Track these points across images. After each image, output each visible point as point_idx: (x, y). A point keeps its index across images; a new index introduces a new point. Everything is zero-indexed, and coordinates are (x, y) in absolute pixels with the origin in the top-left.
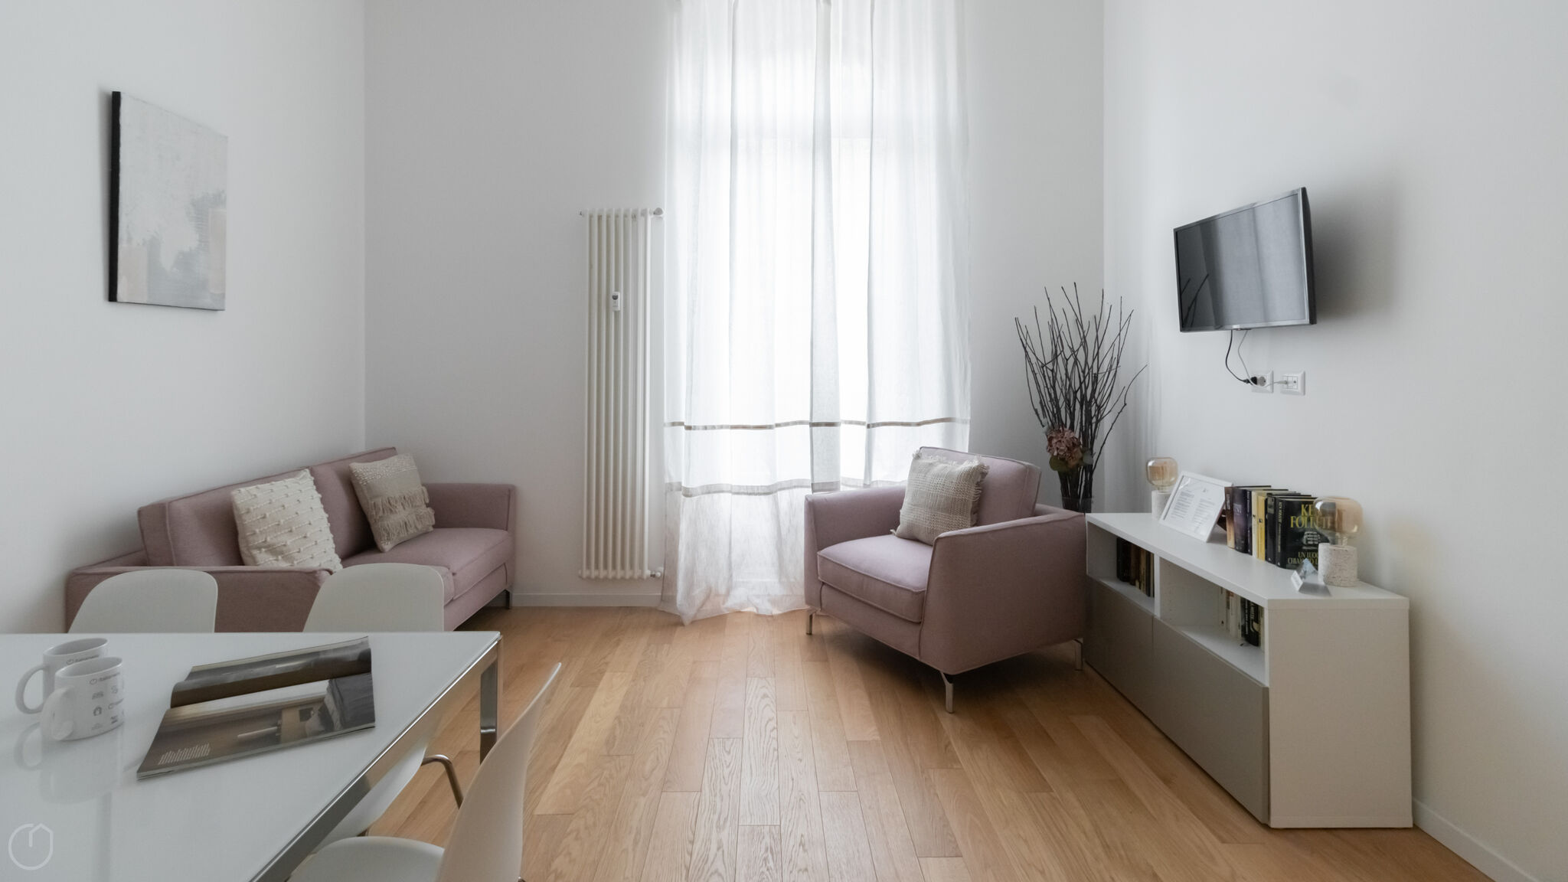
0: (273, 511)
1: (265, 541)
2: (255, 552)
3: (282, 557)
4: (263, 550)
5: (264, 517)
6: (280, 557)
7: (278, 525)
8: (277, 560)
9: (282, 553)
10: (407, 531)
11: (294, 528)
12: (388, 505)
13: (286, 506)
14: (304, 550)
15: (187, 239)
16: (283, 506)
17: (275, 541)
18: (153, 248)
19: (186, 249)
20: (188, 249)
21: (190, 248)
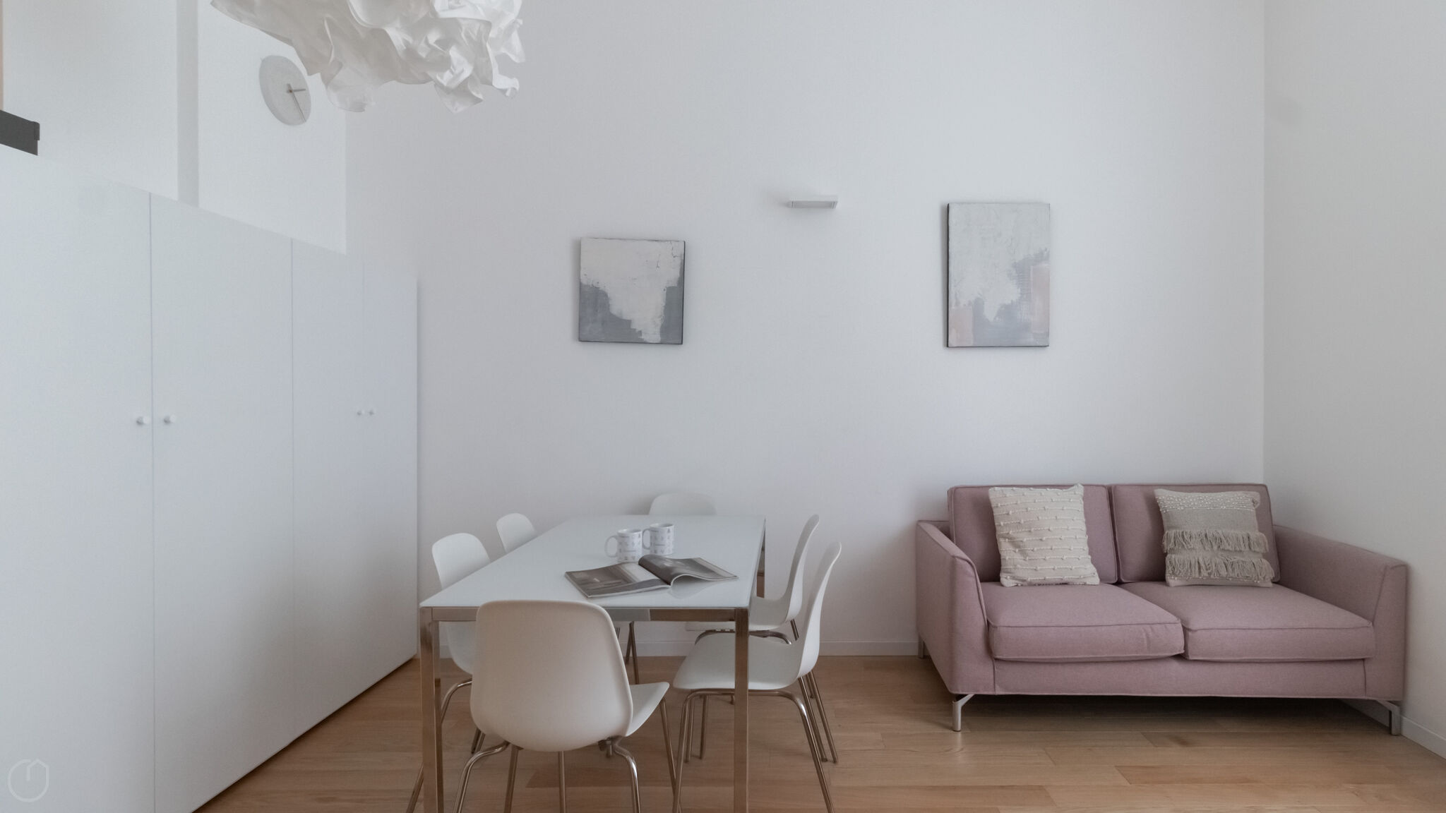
0: (1017, 511)
1: (1008, 533)
2: (1001, 540)
3: (1019, 551)
4: (1007, 540)
5: (1008, 514)
6: (1017, 550)
7: (1019, 523)
8: (1015, 552)
9: (1018, 547)
10: (1200, 572)
11: (1032, 530)
12: (1181, 539)
13: (1029, 509)
14: (1038, 550)
15: (1011, 293)
16: (1027, 509)
17: (1015, 535)
18: (977, 306)
19: (1008, 302)
20: (1010, 302)
21: (1012, 301)
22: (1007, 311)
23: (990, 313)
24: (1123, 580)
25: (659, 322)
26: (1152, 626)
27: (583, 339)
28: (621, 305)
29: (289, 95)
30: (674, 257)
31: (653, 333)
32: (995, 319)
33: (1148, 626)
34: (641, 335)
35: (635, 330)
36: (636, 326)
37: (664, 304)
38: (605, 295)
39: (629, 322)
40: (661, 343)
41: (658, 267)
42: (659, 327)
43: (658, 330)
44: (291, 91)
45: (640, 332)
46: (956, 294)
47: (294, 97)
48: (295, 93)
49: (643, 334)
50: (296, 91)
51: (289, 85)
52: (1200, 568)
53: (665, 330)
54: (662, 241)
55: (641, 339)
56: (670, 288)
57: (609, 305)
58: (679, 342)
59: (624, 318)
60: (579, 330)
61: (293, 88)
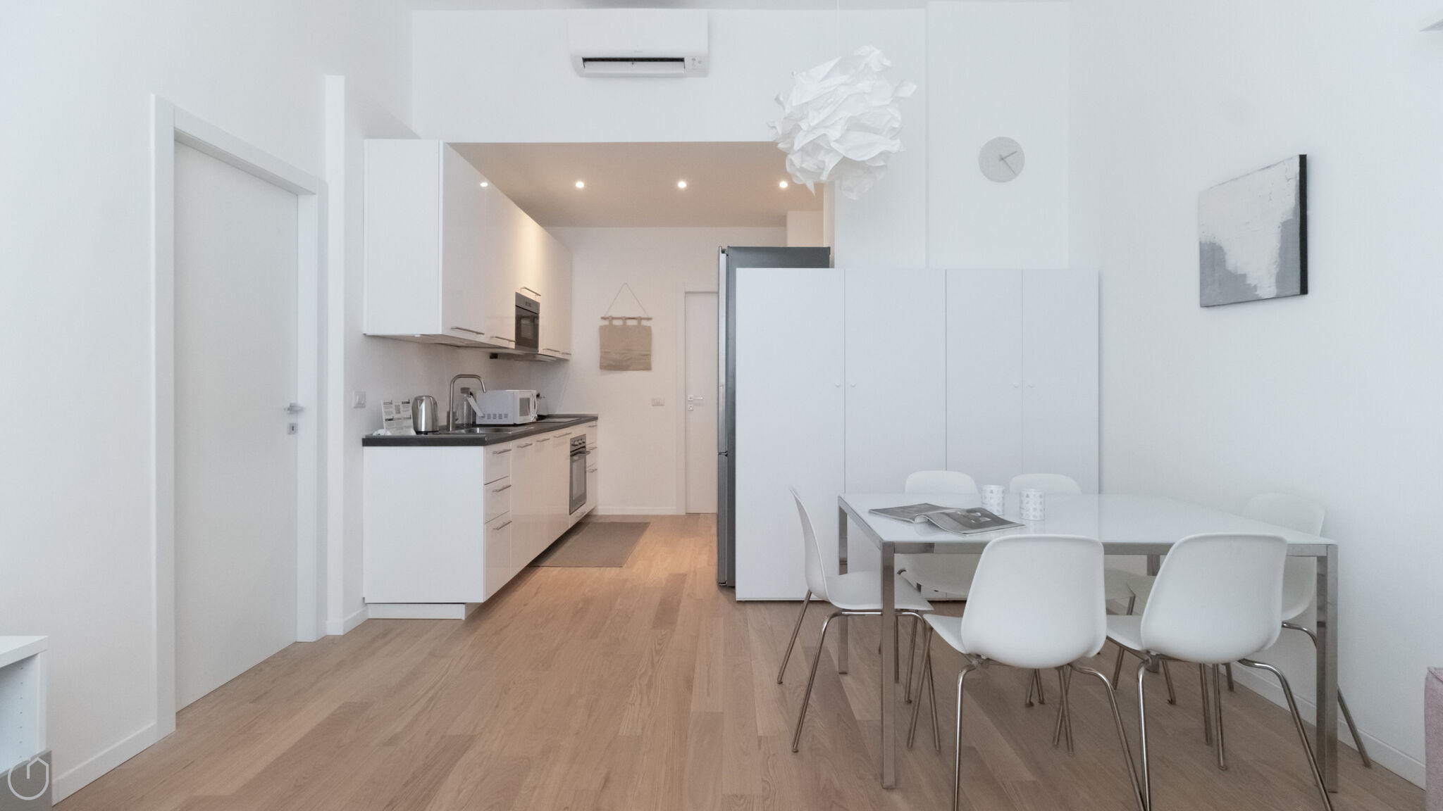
25: (1274, 270)
27: (1206, 305)
28: (1236, 260)
29: (1001, 162)
30: (1289, 180)
31: (1267, 287)
34: (1256, 291)
35: (1250, 285)
36: (1251, 281)
37: (1279, 246)
38: (1220, 249)
39: (1244, 276)
40: (1277, 298)
41: (1271, 200)
42: (1274, 277)
43: (1273, 280)
44: (1002, 159)
45: (1255, 287)
47: (1005, 162)
48: (1006, 159)
49: (1259, 290)
50: (1006, 157)
51: (1001, 156)
53: (1281, 279)
54: (1275, 165)
55: (1258, 295)
56: (1285, 225)
57: (1225, 261)
58: (1298, 291)
59: (1240, 272)
60: (1201, 296)
61: (1004, 155)
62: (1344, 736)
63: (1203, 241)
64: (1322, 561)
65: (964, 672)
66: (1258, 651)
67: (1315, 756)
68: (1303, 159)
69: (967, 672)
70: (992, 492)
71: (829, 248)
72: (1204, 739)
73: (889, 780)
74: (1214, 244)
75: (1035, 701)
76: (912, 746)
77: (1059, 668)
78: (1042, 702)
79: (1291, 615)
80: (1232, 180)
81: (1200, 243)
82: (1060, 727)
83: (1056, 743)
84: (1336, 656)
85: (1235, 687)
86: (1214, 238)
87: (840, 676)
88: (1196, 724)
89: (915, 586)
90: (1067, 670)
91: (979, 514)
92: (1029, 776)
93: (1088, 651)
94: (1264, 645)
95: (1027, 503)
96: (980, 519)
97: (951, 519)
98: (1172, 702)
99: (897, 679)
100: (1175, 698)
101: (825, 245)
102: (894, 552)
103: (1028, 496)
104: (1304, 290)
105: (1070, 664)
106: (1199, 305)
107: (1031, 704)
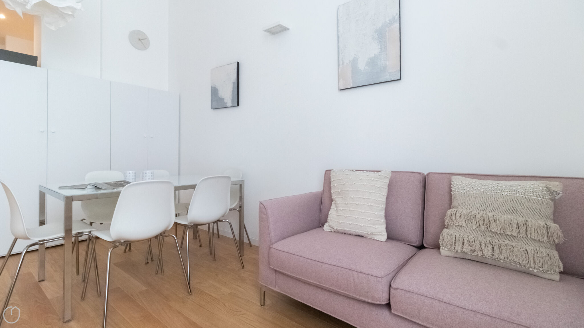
18: (354, 62)
19: (372, 55)
20: (374, 55)
21: (375, 54)
22: (372, 62)
23: (362, 66)
24: (425, 245)
25: (231, 97)
26: (359, 274)
27: (213, 108)
28: (221, 93)
29: (139, 41)
30: (235, 69)
31: (229, 104)
32: (364, 68)
33: (356, 273)
34: (226, 104)
35: (225, 102)
36: (225, 101)
37: (232, 90)
38: (217, 89)
39: (223, 99)
40: (231, 107)
41: (230, 75)
42: (231, 100)
44: (140, 40)
46: (342, 58)
48: (142, 41)
49: (227, 104)
50: (141, 40)
51: (139, 38)
52: (463, 244)
53: (233, 101)
54: (231, 64)
55: (226, 106)
56: (234, 83)
57: (218, 94)
58: (237, 105)
59: (222, 98)
60: (212, 105)
61: (141, 38)
62: (246, 240)
63: (212, 86)
64: (241, 185)
65: (112, 249)
66: (223, 216)
67: (238, 247)
68: (238, 63)
69: (113, 249)
70: (129, 173)
71: (37, 57)
72: (209, 254)
73: (68, 317)
74: (215, 87)
75: (149, 261)
76: (84, 298)
77: (156, 237)
78: (152, 261)
79: (233, 206)
80: (220, 67)
81: (211, 87)
82: (159, 265)
83: (157, 272)
84: (244, 214)
85: (220, 237)
86: (215, 85)
87: (39, 283)
88: (207, 250)
89: (89, 223)
90: (160, 237)
91: (123, 182)
92: (144, 288)
93: (168, 227)
94: (225, 214)
95: (146, 176)
96: (123, 184)
97: (108, 185)
98: (200, 246)
99: (78, 273)
100: (201, 245)
101: (35, 55)
102: (73, 201)
103: (146, 173)
104: (238, 105)
105: (161, 234)
106: (211, 108)
107: (148, 262)
